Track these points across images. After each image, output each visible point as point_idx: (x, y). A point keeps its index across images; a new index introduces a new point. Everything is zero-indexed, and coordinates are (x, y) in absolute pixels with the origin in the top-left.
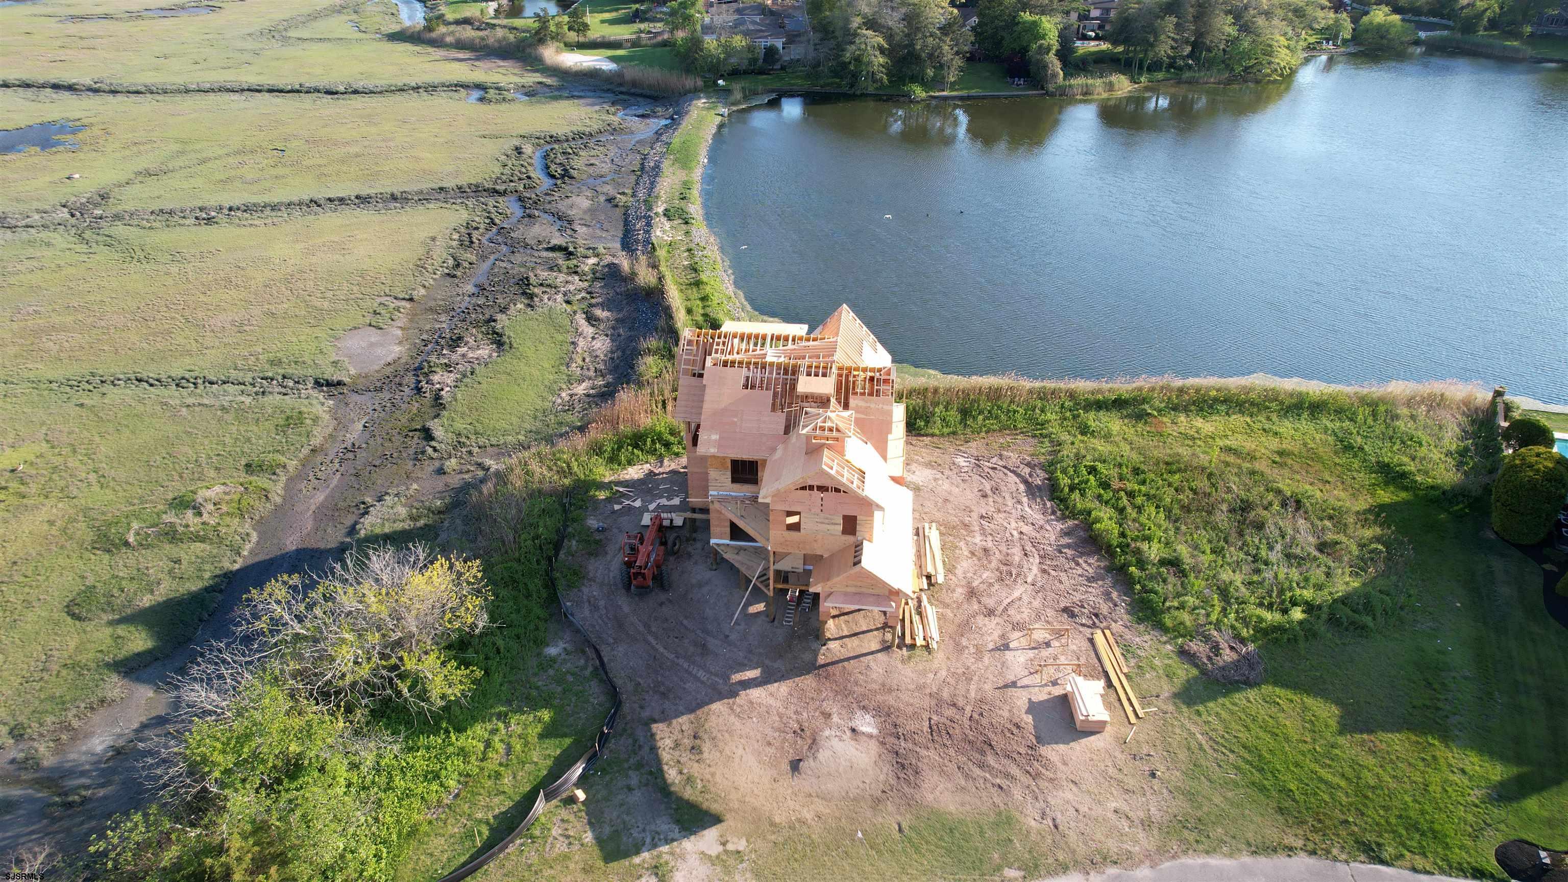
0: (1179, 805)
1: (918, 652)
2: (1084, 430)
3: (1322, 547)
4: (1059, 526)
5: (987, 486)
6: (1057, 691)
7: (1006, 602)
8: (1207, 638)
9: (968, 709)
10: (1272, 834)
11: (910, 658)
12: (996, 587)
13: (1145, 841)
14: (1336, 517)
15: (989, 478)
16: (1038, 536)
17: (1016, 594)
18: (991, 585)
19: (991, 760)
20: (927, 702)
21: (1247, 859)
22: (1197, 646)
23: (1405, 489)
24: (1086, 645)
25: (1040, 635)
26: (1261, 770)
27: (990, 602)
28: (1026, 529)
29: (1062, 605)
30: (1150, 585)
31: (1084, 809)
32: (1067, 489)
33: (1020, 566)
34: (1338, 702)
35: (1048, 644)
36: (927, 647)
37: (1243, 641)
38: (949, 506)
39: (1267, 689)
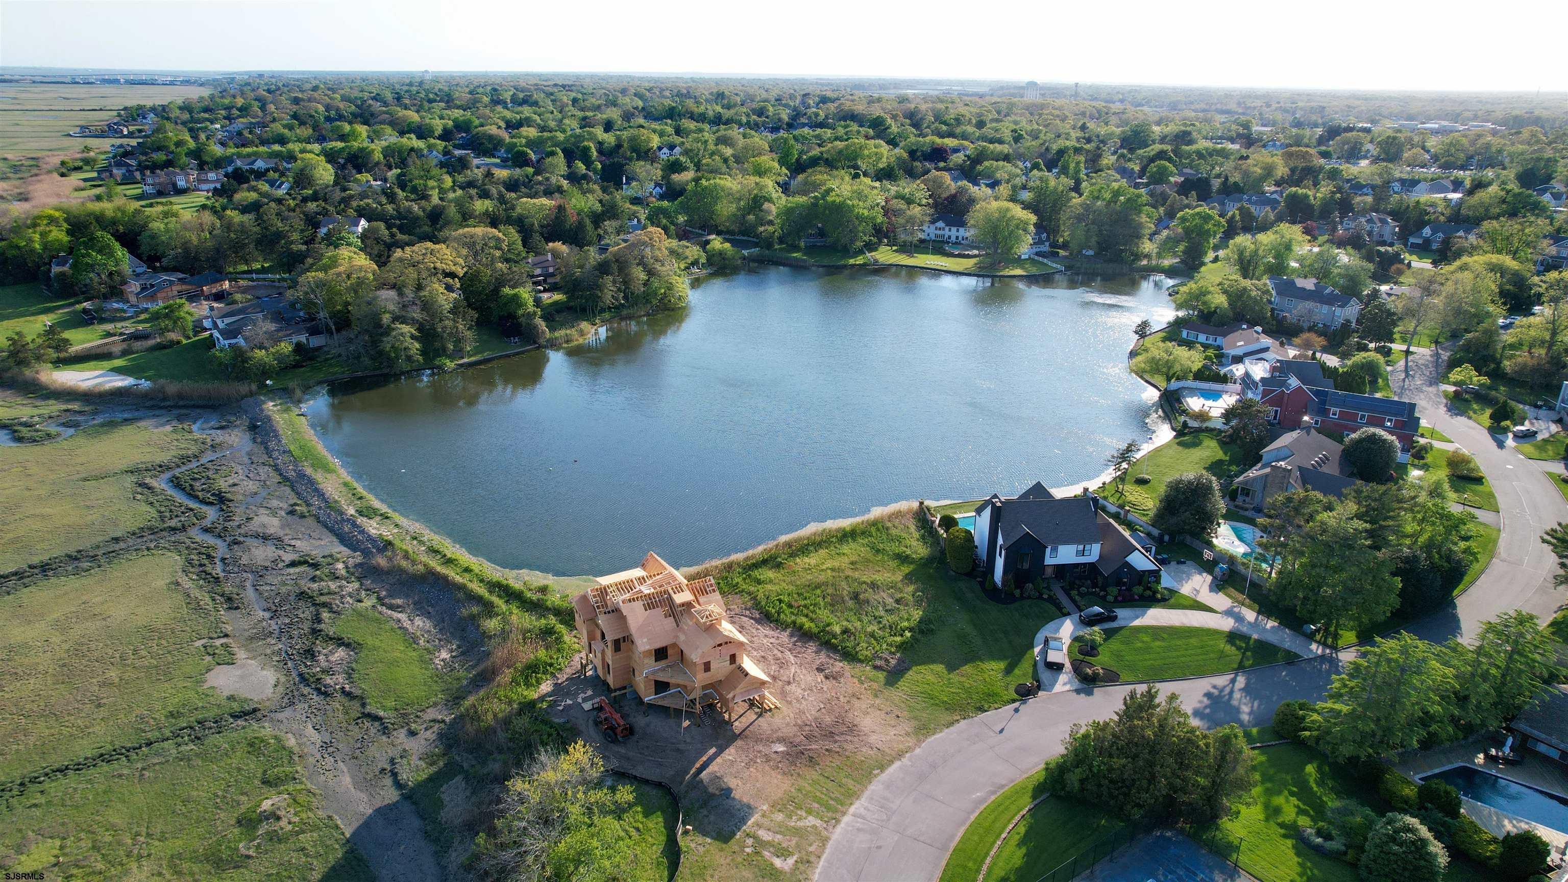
0: (914, 723)
1: (774, 711)
2: (759, 582)
3: (898, 601)
4: (785, 633)
7: (791, 676)
8: (881, 658)
9: (813, 724)
10: (949, 718)
11: (773, 714)
12: (782, 671)
13: (911, 741)
14: (893, 586)
16: (780, 641)
17: (793, 671)
20: (795, 728)
21: (946, 730)
22: (878, 663)
23: (911, 563)
26: (932, 699)
27: (785, 679)
28: (772, 640)
29: (815, 668)
30: (843, 645)
31: (883, 739)
32: (775, 615)
33: (784, 658)
34: (941, 663)
36: (776, 707)
37: (894, 653)
39: (914, 668)
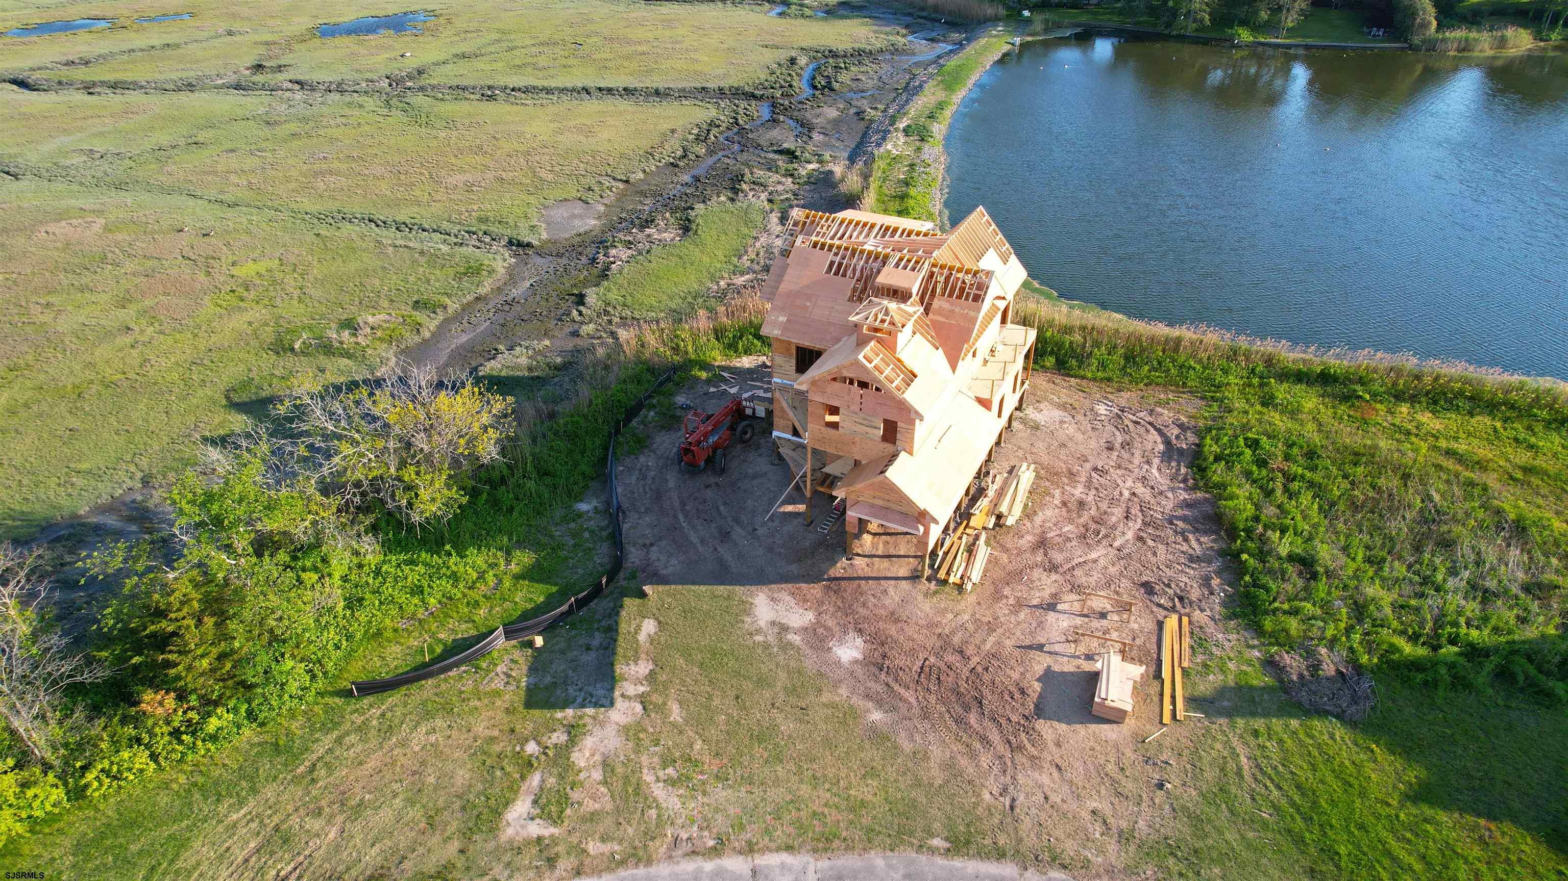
1: (947, 589)
2: (1268, 401)
3: (1532, 587)
4: (1184, 495)
5: (1119, 438)
6: (1087, 666)
7: (1076, 561)
9: (976, 659)
11: (935, 593)
12: (1074, 543)
15: (1126, 431)
16: (1152, 501)
17: (1093, 555)
18: (1069, 540)
19: (973, 718)
20: (933, 642)
22: (1292, 660)
24: (1151, 626)
25: (1099, 603)
26: (1308, 819)
27: (1058, 557)
28: (1140, 490)
29: (1145, 578)
30: (1265, 579)
31: (1055, 798)
32: (1211, 458)
33: (1114, 527)
35: (1103, 615)
36: (960, 587)
37: (1354, 666)
38: (1063, 451)
